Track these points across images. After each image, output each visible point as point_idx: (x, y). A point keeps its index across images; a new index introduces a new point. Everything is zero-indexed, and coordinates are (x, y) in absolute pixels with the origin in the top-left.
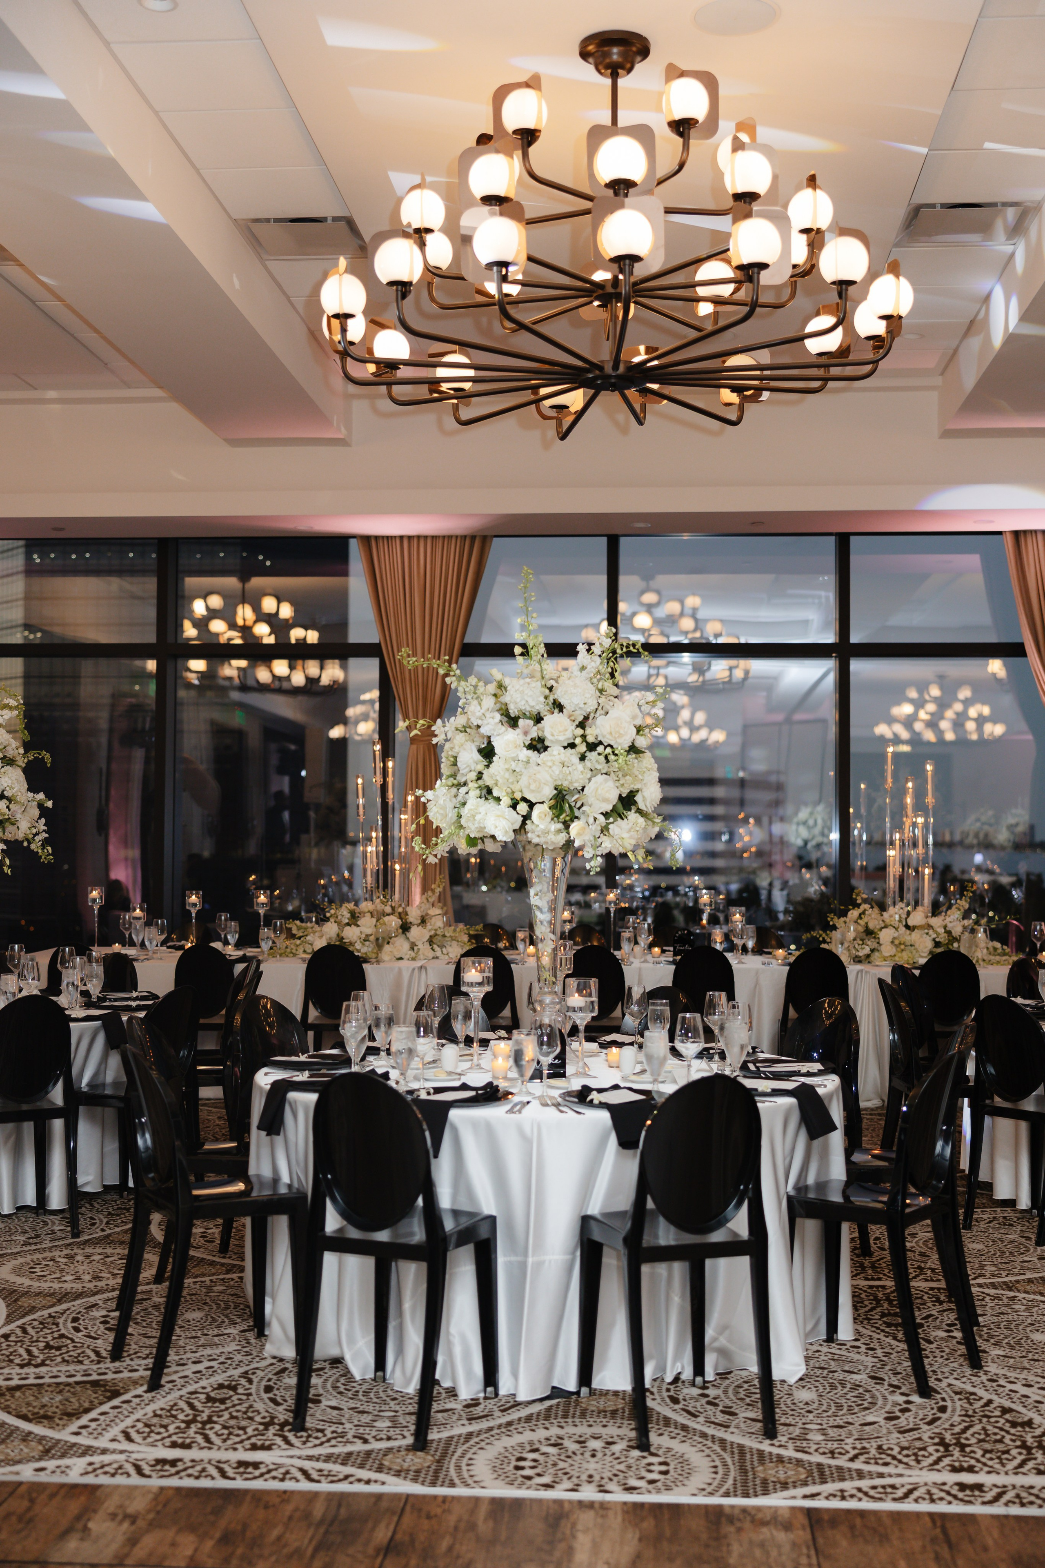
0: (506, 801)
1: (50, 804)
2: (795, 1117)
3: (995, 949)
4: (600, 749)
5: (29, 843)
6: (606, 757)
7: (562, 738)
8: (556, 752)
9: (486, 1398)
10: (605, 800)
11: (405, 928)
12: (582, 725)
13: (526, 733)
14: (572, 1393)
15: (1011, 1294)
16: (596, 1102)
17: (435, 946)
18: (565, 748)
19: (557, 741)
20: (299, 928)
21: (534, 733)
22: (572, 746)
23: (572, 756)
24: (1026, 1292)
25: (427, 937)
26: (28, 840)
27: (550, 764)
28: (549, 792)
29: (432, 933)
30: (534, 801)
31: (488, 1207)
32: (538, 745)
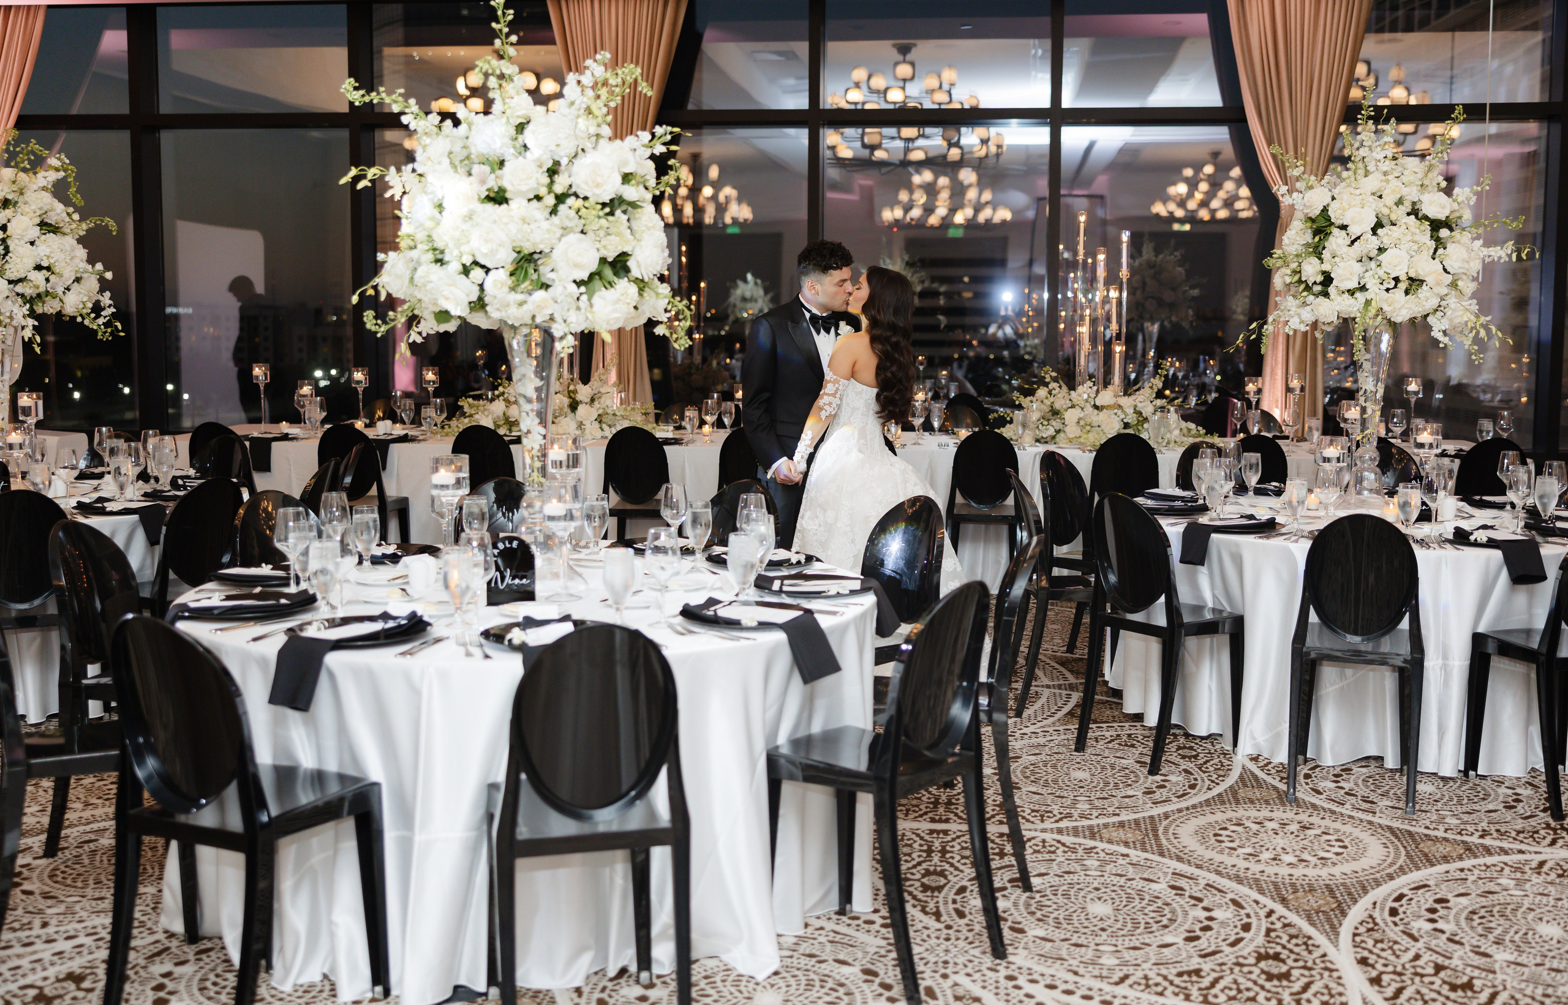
0: (455, 267)
1: (109, 275)
2: (785, 657)
3: (1189, 430)
4: (571, 201)
5: (83, 319)
6: (578, 211)
7: (524, 188)
8: (517, 206)
9: (373, 1000)
10: (577, 266)
11: (574, 406)
12: (552, 172)
13: (483, 182)
14: (481, 995)
15: (1091, 843)
16: (516, 641)
17: (604, 426)
18: (529, 200)
19: (520, 193)
20: (470, 406)
21: (492, 183)
22: (538, 198)
23: (538, 211)
24: (1110, 842)
25: (596, 416)
26: (81, 315)
27: (505, 220)
28: (507, 257)
29: (600, 412)
30: (489, 265)
31: (375, 771)
32: (498, 198)
